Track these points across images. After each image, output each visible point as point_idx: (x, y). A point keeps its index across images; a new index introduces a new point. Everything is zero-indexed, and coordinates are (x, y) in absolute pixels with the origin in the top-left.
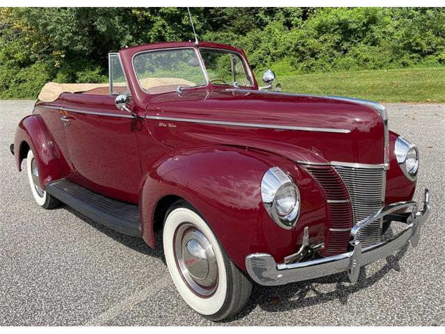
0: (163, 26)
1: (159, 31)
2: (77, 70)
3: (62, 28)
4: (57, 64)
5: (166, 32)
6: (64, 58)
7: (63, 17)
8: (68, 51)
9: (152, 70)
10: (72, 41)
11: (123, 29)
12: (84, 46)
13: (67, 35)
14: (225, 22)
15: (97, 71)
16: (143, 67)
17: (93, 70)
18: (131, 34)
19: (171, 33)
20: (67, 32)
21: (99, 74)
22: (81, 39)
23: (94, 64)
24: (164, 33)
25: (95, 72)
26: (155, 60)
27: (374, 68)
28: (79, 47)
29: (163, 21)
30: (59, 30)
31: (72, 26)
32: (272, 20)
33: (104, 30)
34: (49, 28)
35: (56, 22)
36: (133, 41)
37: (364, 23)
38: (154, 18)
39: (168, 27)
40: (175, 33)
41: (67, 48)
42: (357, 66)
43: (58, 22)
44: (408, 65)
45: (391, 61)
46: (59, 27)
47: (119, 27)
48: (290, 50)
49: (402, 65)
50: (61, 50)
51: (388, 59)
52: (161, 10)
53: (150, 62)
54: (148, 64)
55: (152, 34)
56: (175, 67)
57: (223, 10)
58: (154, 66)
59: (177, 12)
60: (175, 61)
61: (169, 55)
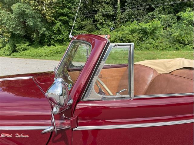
0: (60, 25)
1: (58, 27)
2: (16, 43)
3: (10, 22)
4: (6, 40)
5: (62, 28)
6: (10, 37)
7: (11, 17)
8: (12, 34)
9: (54, 45)
10: (15, 29)
11: (41, 25)
12: (21, 32)
13: (12, 26)
14: (83, 27)
15: (27, 44)
16: (50, 43)
17: (25, 43)
18: (45, 28)
19: (64, 29)
20: (12, 25)
21: (28, 45)
22: (20, 29)
23: (25, 41)
24: (61, 28)
25: (26, 45)
26: (56, 40)
27: (162, 50)
28: (19, 32)
29: (60, 23)
30: (8, 23)
31: (15, 22)
32: (102, 28)
33: (32, 24)
34: (3, 22)
35: (7, 19)
36: (45, 31)
37: (152, 30)
38: (56, 21)
39: (62, 26)
40: (66, 29)
41: (12, 32)
42: (152, 48)
43: (8, 19)
44: (179, 49)
45: (170, 47)
46: (8, 22)
47: (39, 24)
48: (117, 40)
49: (176, 49)
50: (9, 33)
51: (168, 46)
52: (60, 18)
53: (54, 41)
54: (52, 42)
55: (55, 28)
56: (65, 44)
57: (81, 22)
58: (55, 43)
59: (67, 20)
60: (65, 42)
61: (63, 39)
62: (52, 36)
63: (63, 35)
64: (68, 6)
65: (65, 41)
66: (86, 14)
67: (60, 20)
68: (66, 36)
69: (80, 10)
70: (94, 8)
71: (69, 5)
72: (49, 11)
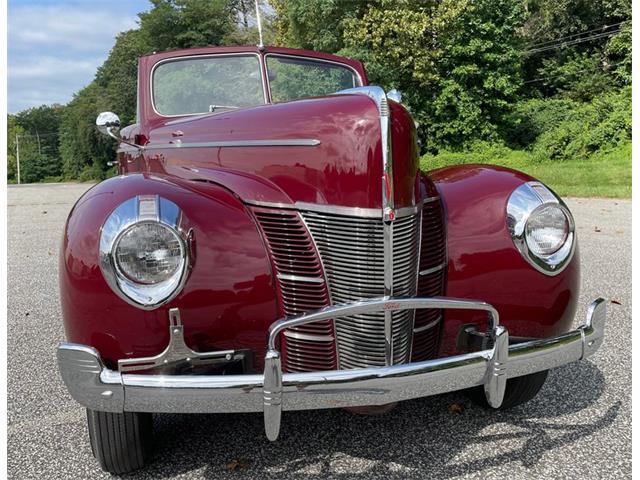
0: (456, 92)
1: (449, 99)
5: (459, 99)
7: (327, 86)
14: (561, 85)
19: (467, 101)
24: (455, 100)
26: (440, 138)
29: (457, 86)
38: (443, 82)
39: (463, 93)
40: (473, 101)
52: (454, 71)
53: (434, 141)
54: (430, 144)
55: (439, 103)
56: (468, 147)
57: (559, 69)
58: (438, 147)
59: (479, 73)
60: (469, 140)
61: (460, 131)
62: (429, 126)
63: (463, 119)
64: (484, 30)
65: (468, 137)
66: (582, 36)
67: (457, 78)
68: (471, 121)
69: (556, 27)
70: (608, 9)
71: (487, 26)
72: (425, 55)
